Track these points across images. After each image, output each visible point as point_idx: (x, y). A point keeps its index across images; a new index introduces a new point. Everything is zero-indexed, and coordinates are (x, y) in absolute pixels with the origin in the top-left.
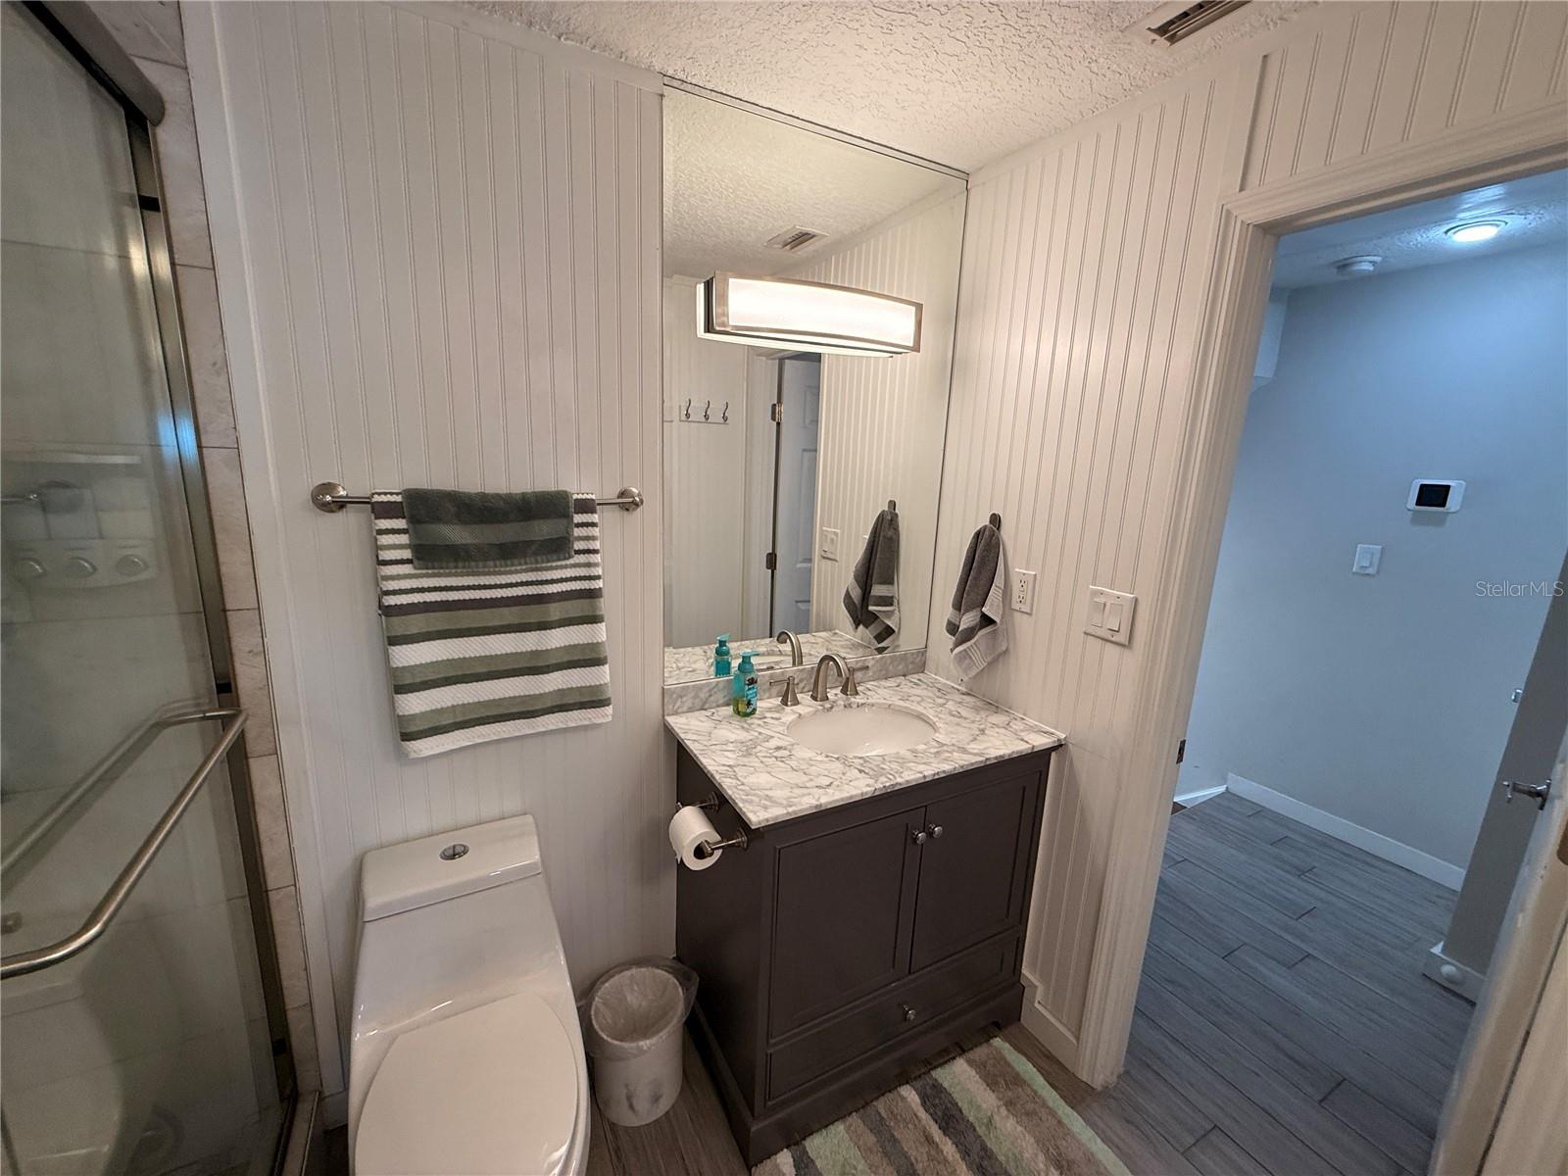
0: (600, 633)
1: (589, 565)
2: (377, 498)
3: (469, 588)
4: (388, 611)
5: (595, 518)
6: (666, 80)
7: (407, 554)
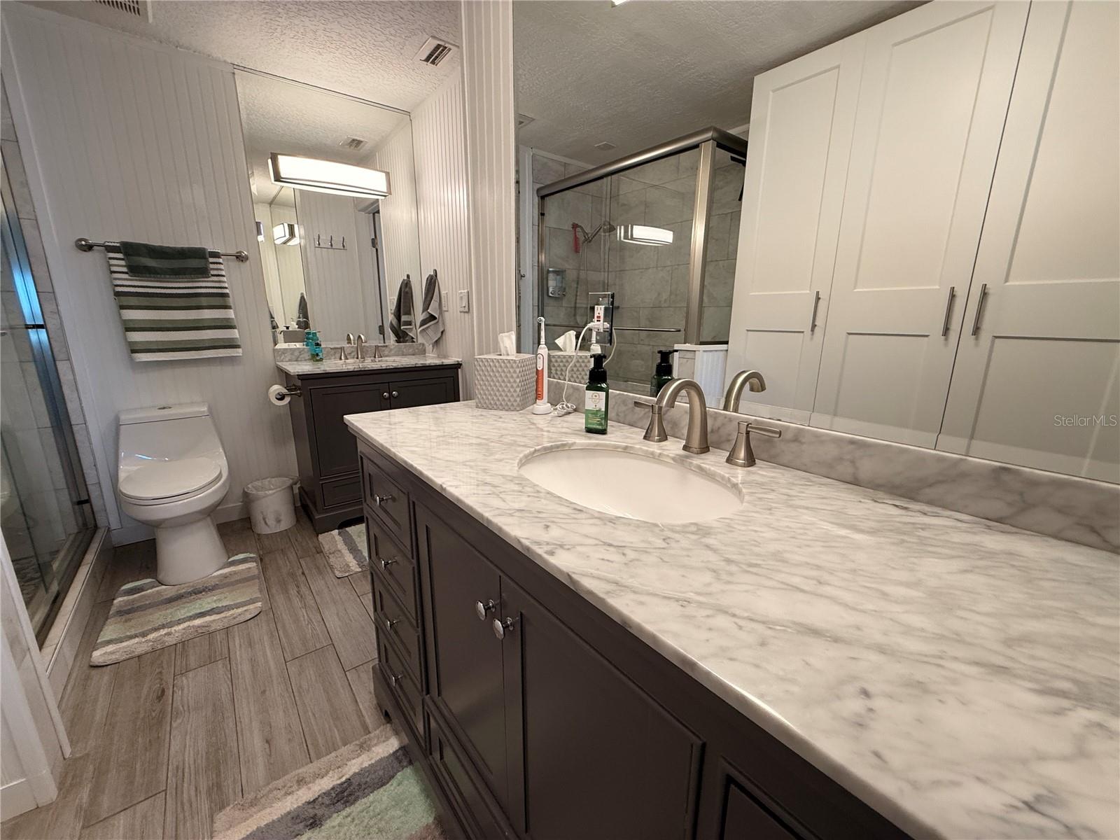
0: (231, 314)
1: (220, 282)
2: (107, 244)
3: (158, 287)
4: (117, 294)
5: (221, 261)
6: (235, 66)
7: (125, 269)
